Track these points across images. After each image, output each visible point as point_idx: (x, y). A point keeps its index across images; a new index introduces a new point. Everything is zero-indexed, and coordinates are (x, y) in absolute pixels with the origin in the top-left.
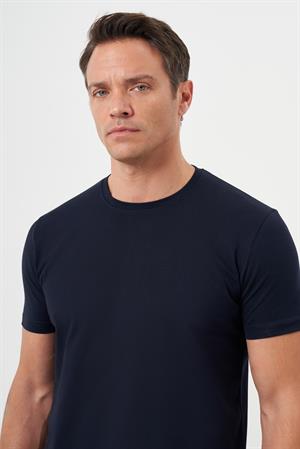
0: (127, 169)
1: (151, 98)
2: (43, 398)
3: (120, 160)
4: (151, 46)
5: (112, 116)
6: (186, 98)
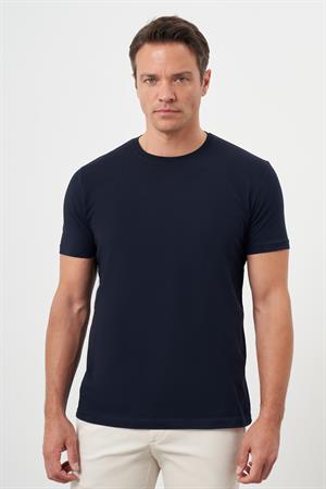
0: (165, 135)
1: (189, 87)
2: (80, 310)
3: (162, 131)
4: (190, 48)
5: (161, 100)
6: (207, 83)
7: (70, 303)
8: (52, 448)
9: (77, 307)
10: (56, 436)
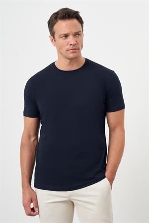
0: (68, 61)
2: (34, 140)
5: (71, 45)
7: (29, 137)
8: (26, 202)
9: (33, 139)
10: (28, 197)
